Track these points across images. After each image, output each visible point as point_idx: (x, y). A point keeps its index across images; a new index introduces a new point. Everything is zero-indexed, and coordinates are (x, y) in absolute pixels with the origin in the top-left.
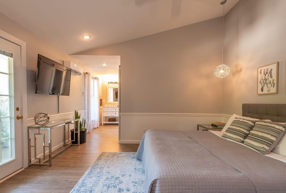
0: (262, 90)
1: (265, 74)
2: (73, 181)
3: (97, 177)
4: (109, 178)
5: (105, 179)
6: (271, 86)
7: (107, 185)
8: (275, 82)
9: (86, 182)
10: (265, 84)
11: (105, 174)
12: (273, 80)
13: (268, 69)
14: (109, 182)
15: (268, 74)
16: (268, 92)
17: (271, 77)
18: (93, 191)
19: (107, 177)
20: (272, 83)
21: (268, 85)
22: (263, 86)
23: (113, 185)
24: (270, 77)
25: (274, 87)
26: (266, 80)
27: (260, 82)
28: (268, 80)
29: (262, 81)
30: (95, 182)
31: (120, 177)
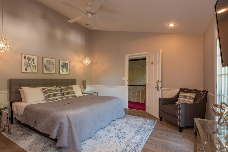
0: (26, 69)
1: (29, 60)
2: (150, 144)
3: (131, 141)
4: (122, 138)
5: (125, 139)
6: (34, 69)
7: (125, 134)
8: (36, 66)
9: (140, 140)
10: (29, 66)
11: (124, 143)
12: (35, 65)
13: (31, 58)
14: (124, 135)
15: (31, 60)
16: (31, 72)
17: (34, 63)
18: (135, 133)
19: (123, 140)
20: (34, 67)
21: (31, 67)
22: (27, 67)
23: (122, 133)
24: (32, 63)
25: (35, 69)
26: (30, 64)
27: (25, 64)
28: (31, 64)
29: (26, 64)
30: (133, 138)
31: (114, 137)
